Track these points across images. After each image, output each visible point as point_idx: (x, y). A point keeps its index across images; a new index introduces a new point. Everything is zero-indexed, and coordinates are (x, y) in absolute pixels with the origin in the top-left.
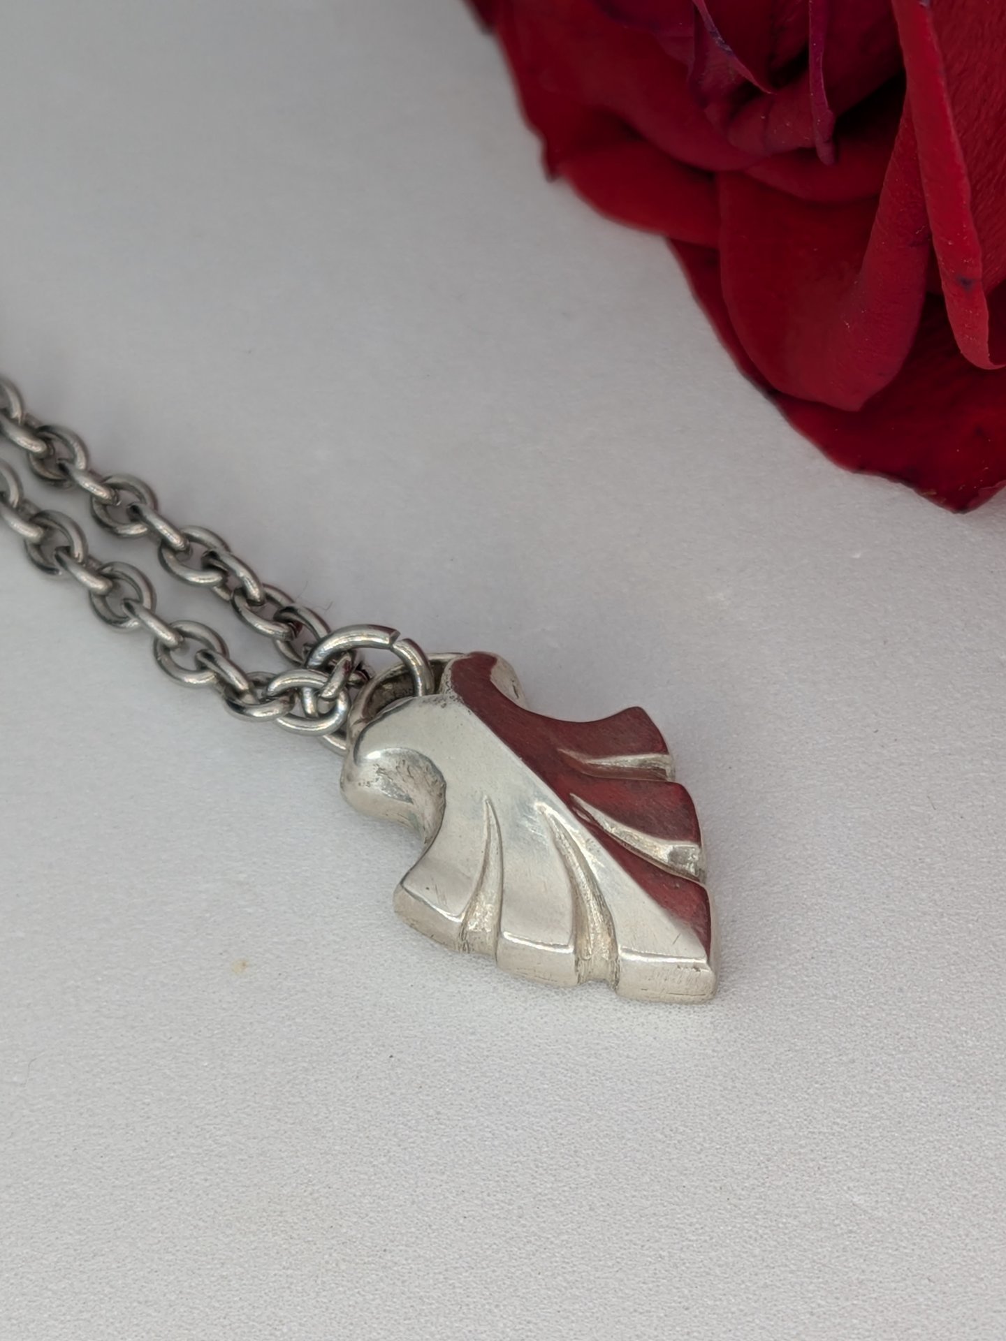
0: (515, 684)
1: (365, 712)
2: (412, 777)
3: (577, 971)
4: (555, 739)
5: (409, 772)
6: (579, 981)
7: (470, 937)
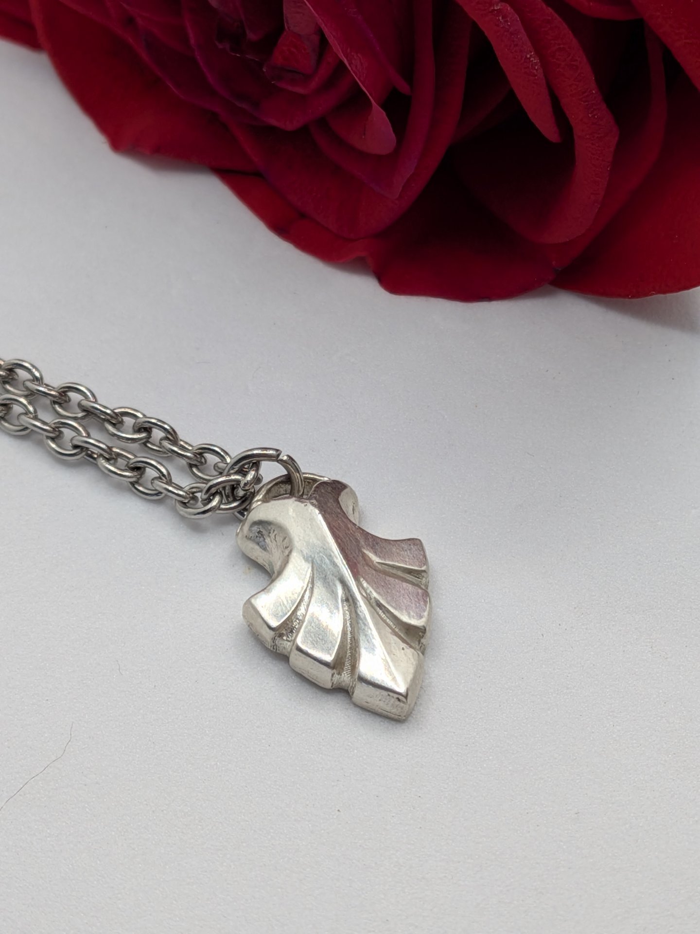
0: (355, 505)
1: (265, 496)
2: (276, 541)
3: (332, 680)
4: (363, 543)
5: (275, 538)
6: (332, 686)
7: (278, 641)
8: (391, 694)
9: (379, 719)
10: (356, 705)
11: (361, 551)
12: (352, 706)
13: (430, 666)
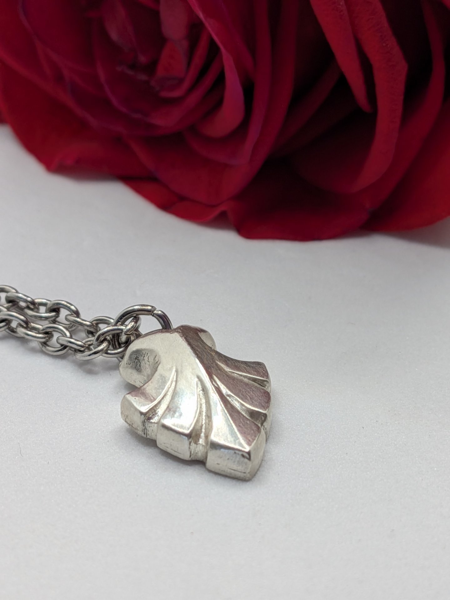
2: (149, 362)
3: (189, 450)
4: (217, 358)
5: (148, 360)
6: (190, 456)
7: (147, 424)
8: (237, 452)
9: (228, 480)
10: (210, 471)
11: (215, 362)
12: (207, 472)
13: (272, 448)
